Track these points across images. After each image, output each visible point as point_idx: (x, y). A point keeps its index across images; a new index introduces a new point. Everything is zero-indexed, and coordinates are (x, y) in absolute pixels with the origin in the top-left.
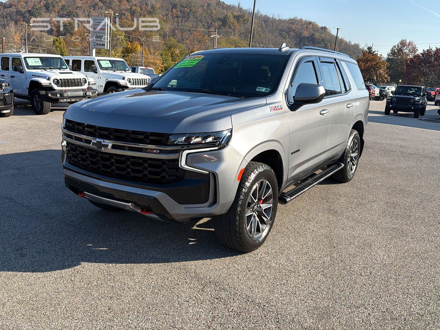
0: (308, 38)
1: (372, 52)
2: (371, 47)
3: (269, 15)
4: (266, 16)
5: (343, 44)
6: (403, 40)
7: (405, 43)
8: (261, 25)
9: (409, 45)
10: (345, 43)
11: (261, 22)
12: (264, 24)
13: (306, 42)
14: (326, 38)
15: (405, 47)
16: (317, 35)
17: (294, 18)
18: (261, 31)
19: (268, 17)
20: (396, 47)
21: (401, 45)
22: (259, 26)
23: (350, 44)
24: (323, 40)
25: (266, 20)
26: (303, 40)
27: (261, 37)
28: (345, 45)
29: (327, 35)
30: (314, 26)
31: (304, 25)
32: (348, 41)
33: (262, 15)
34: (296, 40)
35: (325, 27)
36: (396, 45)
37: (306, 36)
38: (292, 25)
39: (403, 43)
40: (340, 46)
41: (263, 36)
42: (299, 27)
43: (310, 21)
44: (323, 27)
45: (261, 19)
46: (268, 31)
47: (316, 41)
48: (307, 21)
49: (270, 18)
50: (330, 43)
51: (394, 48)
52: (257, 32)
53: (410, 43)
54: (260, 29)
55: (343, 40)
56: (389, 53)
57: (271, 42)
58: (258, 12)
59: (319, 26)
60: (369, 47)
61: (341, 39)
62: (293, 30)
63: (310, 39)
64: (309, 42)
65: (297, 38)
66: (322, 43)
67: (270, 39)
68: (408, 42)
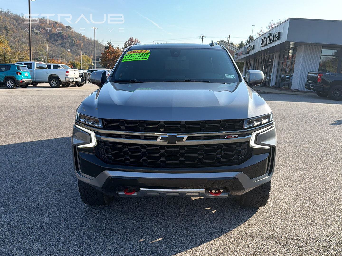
0: (57, 34)
1: (111, 46)
2: (110, 42)
3: (19, 15)
4: (16, 15)
5: (86, 40)
6: (131, 38)
7: (133, 40)
8: (13, 23)
9: (135, 41)
10: (87, 39)
11: (12, 20)
12: (15, 22)
13: (56, 38)
14: (71, 35)
15: (133, 43)
16: (64, 32)
17: (43, 18)
18: (14, 28)
19: (18, 16)
20: (127, 42)
21: (130, 41)
22: (11, 23)
23: (91, 40)
24: (69, 36)
25: (17, 18)
26: (53, 36)
27: (15, 33)
28: (88, 40)
29: (72, 33)
30: (60, 25)
31: (51, 24)
32: (89, 38)
33: (12, 14)
34: (47, 36)
35: (69, 26)
36: (127, 41)
37: (55, 33)
38: (41, 24)
39: (131, 40)
40: (84, 41)
41: (16, 32)
42: (48, 26)
43: (56, 21)
44: (67, 26)
45: (12, 18)
46: (20, 28)
47: (64, 37)
48: (54, 21)
49: (20, 17)
50: (75, 39)
51: (126, 44)
52: (10, 29)
53: (136, 40)
54: (13, 26)
55: (85, 37)
56: (123, 47)
57: (25, 37)
58: (8, 11)
59: (64, 25)
60: (109, 42)
61: (83, 36)
62: (43, 28)
63: (59, 36)
64: (58, 38)
65: (47, 34)
66: (69, 38)
67: (24, 34)
68: (134, 39)
